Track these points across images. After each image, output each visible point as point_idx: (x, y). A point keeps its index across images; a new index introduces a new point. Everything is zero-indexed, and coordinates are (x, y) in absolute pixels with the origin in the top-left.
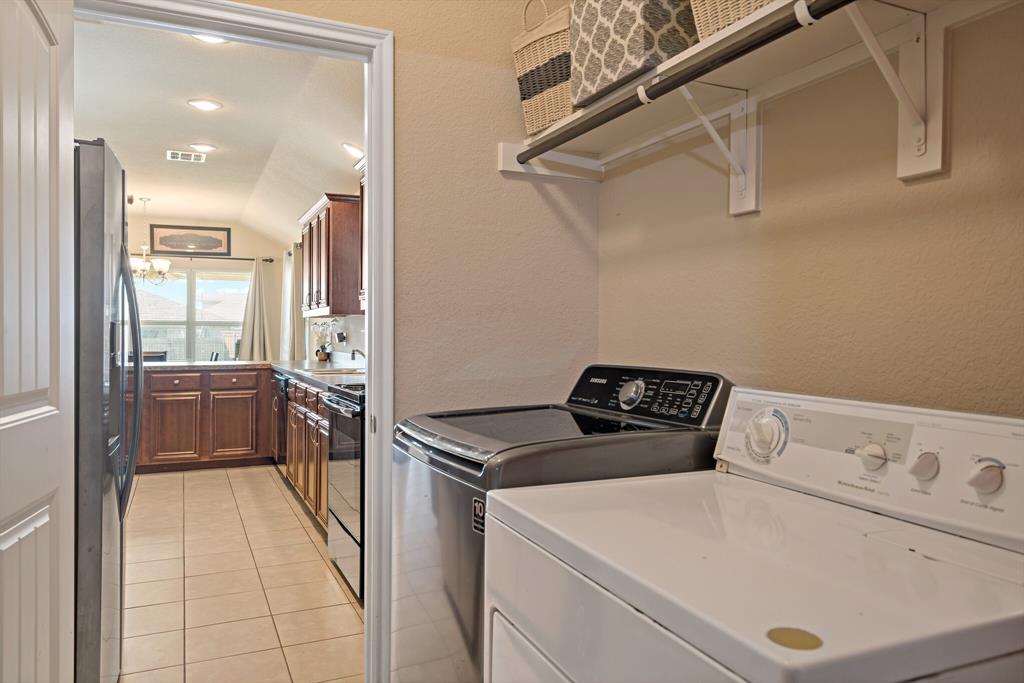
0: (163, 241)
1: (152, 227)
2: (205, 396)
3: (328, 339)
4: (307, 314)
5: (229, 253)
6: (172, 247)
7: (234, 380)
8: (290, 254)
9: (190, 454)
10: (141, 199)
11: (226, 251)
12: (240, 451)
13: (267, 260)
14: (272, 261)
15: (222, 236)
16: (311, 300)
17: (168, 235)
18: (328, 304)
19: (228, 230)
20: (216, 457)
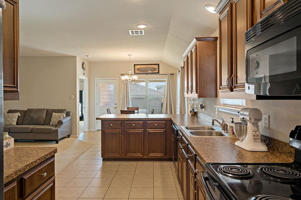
0: (138, 69)
1: (135, 65)
2: (145, 131)
3: (196, 106)
4: (186, 95)
5: (159, 73)
6: (140, 71)
7: (156, 125)
8: (179, 71)
9: (140, 155)
10: (129, 55)
11: (158, 72)
12: (159, 155)
13: (171, 74)
14: (173, 74)
15: (156, 67)
16: (188, 90)
17: (139, 67)
18: (197, 93)
19: (158, 65)
20: (150, 156)
